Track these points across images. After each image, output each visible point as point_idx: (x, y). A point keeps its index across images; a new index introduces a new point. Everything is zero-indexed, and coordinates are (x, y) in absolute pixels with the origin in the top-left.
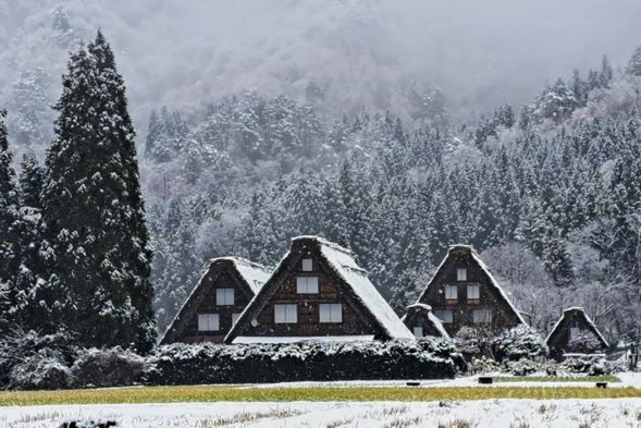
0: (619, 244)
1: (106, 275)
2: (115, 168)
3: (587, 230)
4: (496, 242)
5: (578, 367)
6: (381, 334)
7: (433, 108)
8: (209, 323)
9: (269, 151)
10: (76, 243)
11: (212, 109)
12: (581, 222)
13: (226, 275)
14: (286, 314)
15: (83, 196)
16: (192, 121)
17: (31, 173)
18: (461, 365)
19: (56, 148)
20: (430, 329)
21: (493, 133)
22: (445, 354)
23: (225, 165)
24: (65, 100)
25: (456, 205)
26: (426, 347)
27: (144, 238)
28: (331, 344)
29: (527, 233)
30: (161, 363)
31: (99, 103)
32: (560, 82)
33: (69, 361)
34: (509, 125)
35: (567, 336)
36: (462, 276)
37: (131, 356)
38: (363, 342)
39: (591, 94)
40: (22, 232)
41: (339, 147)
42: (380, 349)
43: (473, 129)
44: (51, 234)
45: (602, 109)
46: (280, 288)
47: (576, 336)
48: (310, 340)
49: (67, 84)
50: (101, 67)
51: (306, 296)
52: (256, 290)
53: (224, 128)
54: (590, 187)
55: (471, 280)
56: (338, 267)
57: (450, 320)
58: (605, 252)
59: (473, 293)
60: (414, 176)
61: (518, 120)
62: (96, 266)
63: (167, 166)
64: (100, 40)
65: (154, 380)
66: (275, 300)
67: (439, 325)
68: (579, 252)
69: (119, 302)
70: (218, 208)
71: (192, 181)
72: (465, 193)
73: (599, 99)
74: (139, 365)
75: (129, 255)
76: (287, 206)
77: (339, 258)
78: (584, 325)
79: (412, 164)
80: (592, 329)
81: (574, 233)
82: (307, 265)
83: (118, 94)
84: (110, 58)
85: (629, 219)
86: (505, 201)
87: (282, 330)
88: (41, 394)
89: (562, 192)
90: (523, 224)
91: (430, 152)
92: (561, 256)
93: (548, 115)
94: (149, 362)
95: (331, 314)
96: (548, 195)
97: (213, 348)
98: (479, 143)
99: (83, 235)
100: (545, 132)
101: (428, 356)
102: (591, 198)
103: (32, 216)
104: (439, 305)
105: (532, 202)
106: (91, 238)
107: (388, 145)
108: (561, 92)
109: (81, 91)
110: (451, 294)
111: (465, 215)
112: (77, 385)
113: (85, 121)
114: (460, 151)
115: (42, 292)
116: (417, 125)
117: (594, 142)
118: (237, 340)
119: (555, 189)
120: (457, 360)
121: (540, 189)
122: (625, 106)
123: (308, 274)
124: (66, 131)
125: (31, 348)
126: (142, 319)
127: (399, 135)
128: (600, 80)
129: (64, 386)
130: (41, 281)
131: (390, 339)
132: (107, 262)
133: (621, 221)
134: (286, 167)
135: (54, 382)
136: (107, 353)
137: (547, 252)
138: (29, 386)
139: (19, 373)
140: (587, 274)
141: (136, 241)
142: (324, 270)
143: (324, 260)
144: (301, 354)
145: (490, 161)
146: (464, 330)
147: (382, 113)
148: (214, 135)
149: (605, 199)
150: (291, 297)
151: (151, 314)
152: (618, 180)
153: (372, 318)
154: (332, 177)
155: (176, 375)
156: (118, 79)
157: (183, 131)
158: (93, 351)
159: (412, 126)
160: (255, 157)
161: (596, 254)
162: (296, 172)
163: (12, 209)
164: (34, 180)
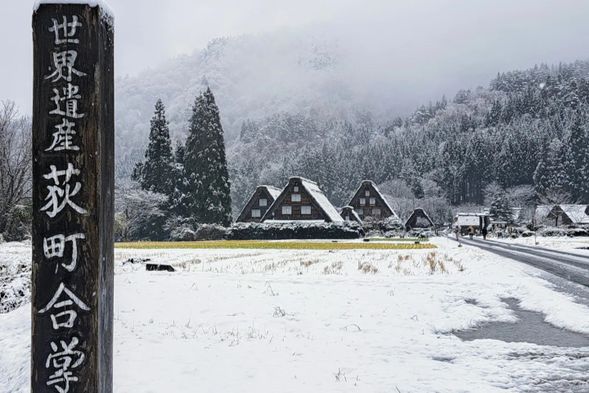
0: (445, 180)
1: (211, 193)
2: (214, 147)
3: (431, 174)
4: (389, 179)
5: (414, 235)
6: (328, 220)
7: (366, 119)
8: (256, 213)
9: (293, 138)
10: (198, 179)
11: (269, 120)
12: (429, 170)
13: (263, 193)
14: (287, 210)
15: (201, 159)
16: (260, 125)
17: (179, 149)
18: (362, 233)
19: (190, 138)
20: (353, 218)
21: (392, 130)
22: (355, 228)
23: (274, 144)
24: (194, 117)
25: (374, 163)
26: (347, 225)
27: (227, 177)
28: (306, 224)
29: (404, 174)
30: (233, 231)
31: (208, 118)
32: (423, 106)
33: (195, 229)
34: (400, 126)
35: (415, 221)
36: (367, 194)
37: (221, 228)
38: (319, 223)
39: (437, 112)
40: (175, 174)
41: (323, 136)
42: (327, 226)
43: (384, 128)
44: (188, 175)
45: (442, 118)
46: (285, 199)
47: (419, 220)
48: (297, 221)
49: (195, 110)
50: (209, 102)
51: (295, 203)
52: (275, 199)
53: (274, 128)
54: (433, 154)
55: (372, 196)
56: (309, 190)
57: (362, 213)
58: (439, 183)
59: (372, 202)
60: (356, 149)
61: (404, 124)
62: (207, 188)
63: (249, 145)
64: (209, 91)
65: (230, 238)
66: (282, 204)
67: (356, 215)
68: (427, 183)
69: (216, 204)
70: (269, 163)
71: (260, 151)
72: (378, 157)
73: (440, 114)
74: (224, 231)
75: (220, 185)
76: (299, 162)
77: (310, 186)
78: (424, 216)
79: (355, 144)
80: (426, 217)
81: (425, 175)
82: (296, 189)
83: (216, 115)
84: (212, 98)
85: (450, 168)
86: (396, 160)
87: (286, 217)
88: (183, 243)
89: (421, 156)
90: (403, 171)
91: (364, 138)
92: (418, 185)
93: (418, 122)
94: (228, 230)
95: (306, 210)
96: (415, 158)
97: (255, 225)
98: (386, 135)
99: (201, 175)
100: (416, 129)
101: (347, 229)
102: (434, 159)
103: (180, 167)
104: (357, 206)
105: (408, 160)
106: (205, 177)
107: (345, 135)
108: (423, 111)
109: (200, 114)
110: (363, 202)
111: (377, 167)
112: (198, 239)
113: (202, 126)
114: (377, 138)
115: (184, 200)
116: (359, 126)
117: (438, 134)
118: (266, 221)
119: (419, 155)
120: (361, 231)
121: (411, 155)
122: (453, 117)
123: (297, 193)
124: (194, 131)
125: (180, 223)
126: (226, 211)
127: (350, 131)
128: (441, 106)
129: (193, 240)
130: (183, 195)
131: (331, 221)
132: (211, 187)
133: (447, 169)
134: (300, 145)
135: (188, 238)
136: (211, 226)
137: (412, 183)
138: (179, 240)
139: (174, 234)
140: (430, 193)
141: (223, 178)
142: (303, 192)
143: (303, 187)
144: (293, 228)
145: (390, 142)
146: (367, 218)
147: (343, 121)
148: (269, 131)
149: (440, 159)
150: (289, 203)
151: (230, 210)
152: (447, 150)
153: (324, 212)
154: (320, 150)
155: (239, 235)
156: (216, 108)
157: (256, 130)
158: (205, 225)
159: (356, 127)
160: (287, 141)
161: (436, 184)
162: (304, 148)
163: (171, 164)
164: (181, 151)
